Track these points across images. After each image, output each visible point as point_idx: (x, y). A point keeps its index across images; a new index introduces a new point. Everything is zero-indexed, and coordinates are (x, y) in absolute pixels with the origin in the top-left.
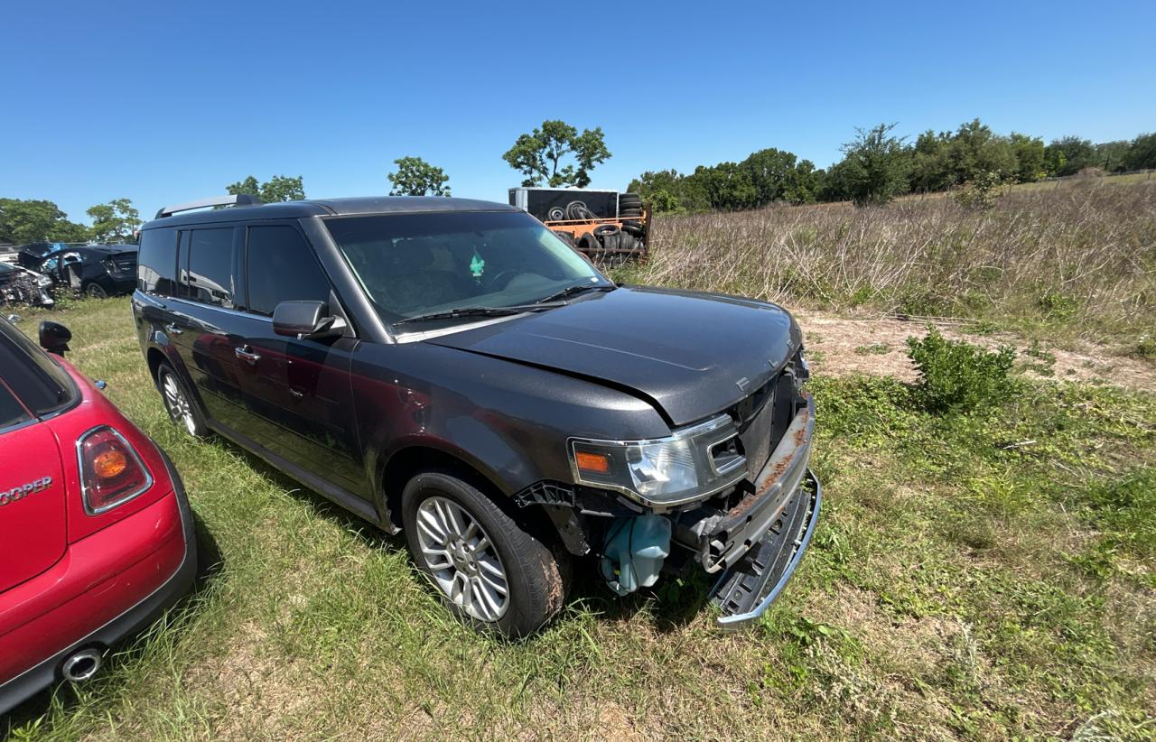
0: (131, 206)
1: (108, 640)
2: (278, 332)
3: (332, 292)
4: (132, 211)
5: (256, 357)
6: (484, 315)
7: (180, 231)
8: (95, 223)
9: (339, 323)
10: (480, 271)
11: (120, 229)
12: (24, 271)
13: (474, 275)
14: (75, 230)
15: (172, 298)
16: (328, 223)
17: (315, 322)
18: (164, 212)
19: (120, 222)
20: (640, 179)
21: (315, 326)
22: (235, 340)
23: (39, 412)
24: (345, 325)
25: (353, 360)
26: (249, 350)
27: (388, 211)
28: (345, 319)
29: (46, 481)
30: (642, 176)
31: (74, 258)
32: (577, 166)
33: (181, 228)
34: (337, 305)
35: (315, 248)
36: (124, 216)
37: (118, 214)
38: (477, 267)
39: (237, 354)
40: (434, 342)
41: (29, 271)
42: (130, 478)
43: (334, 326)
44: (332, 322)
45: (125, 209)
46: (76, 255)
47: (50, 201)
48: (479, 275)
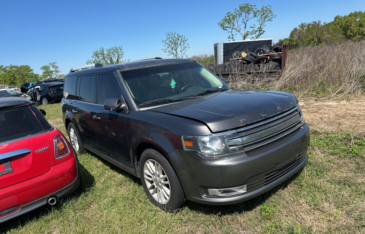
0: (56, 65)
1: (58, 196)
2: (105, 109)
3: (122, 95)
4: (57, 67)
5: (99, 118)
6: (170, 101)
7: (78, 77)
8: (43, 73)
9: (123, 105)
10: (174, 86)
11: (51, 76)
12: (23, 94)
13: (172, 87)
14: (36, 76)
15: (74, 100)
16: (121, 73)
17: (116, 105)
18: (73, 70)
19: (52, 72)
20: (298, 28)
21: (116, 106)
22: (93, 114)
23: (46, 130)
24: (125, 106)
25: (127, 118)
26: (97, 116)
27: (141, 67)
28: (125, 104)
29: (47, 148)
30: (299, 26)
31: (38, 88)
32: (258, 26)
33: (78, 76)
34: (123, 99)
35: (117, 81)
36: (54, 70)
37: (52, 69)
38: (173, 84)
39: (94, 118)
40: (151, 110)
41: (24, 94)
42: (65, 150)
43: (122, 106)
44: (121, 105)
45: (54, 67)
46: (39, 87)
47: (28, 65)
48: (174, 87)
